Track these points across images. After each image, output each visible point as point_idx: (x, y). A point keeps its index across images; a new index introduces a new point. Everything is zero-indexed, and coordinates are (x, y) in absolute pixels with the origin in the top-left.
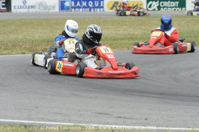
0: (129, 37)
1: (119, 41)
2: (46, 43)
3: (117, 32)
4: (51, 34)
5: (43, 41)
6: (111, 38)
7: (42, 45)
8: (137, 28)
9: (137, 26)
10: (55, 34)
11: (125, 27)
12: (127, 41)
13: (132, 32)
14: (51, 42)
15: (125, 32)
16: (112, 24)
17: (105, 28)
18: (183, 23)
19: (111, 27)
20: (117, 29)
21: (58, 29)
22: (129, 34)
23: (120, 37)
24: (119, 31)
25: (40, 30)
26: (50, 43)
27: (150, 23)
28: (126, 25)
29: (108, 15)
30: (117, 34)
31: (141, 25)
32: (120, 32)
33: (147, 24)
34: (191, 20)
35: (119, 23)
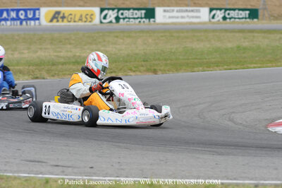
0: (74, 60)
1: (60, 66)
3: (59, 54)
6: (49, 62)
8: (86, 47)
11: (69, 46)
12: (71, 66)
13: (78, 54)
15: (69, 54)
16: (51, 43)
17: (41, 49)
18: (150, 40)
19: (49, 46)
20: (59, 50)
22: (75, 56)
23: (62, 60)
24: (61, 52)
27: (104, 41)
28: (70, 44)
29: (46, 30)
30: (57, 56)
31: (91, 44)
32: (62, 54)
33: (100, 42)
34: (162, 36)
35: (61, 42)
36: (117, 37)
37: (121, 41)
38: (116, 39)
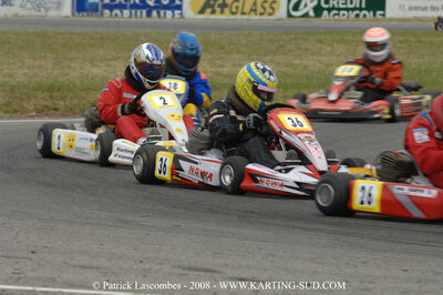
2: (46, 93)
3: (219, 70)
4: (56, 72)
5: (39, 87)
7: (35, 97)
9: (266, 56)
10: (66, 70)
11: (237, 57)
14: (59, 90)
20: (218, 62)
21: (72, 59)
24: (222, 66)
25: (28, 61)
26: (55, 94)
27: (299, 48)
28: (238, 52)
30: (218, 74)
31: (275, 53)
32: (225, 70)
33: (291, 51)
34: (401, 42)
35: (222, 48)
36: (321, 41)
37: (329, 48)
38: (319, 45)
